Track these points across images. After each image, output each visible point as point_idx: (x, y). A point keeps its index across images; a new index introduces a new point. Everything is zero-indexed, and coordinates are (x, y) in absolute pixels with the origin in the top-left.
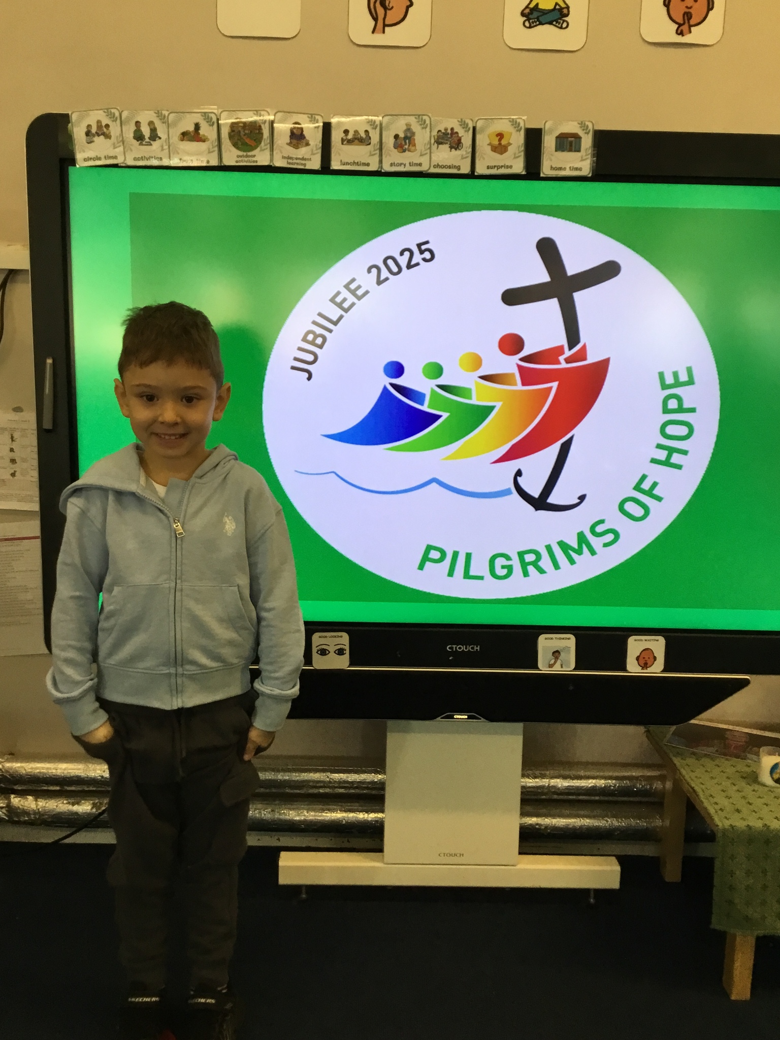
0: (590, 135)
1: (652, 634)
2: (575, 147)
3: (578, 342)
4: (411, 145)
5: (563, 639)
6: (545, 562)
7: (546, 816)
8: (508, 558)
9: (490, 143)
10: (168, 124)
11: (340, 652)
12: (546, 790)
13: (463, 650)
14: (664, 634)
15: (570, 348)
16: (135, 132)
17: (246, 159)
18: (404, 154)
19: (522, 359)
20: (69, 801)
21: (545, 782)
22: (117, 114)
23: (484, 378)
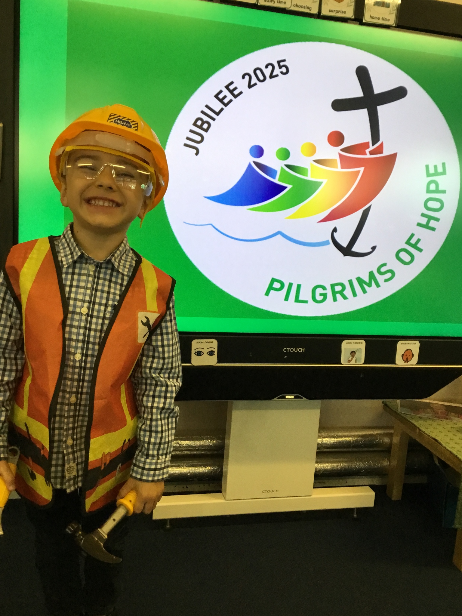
1: (412, 339)
2: (386, 4)
3: (378, 140)
5: (357, 343)
6: (348, 292)
8: (324, 288)
11: (211, 353)
12: (321, 446)
13: (294, 351)
14: (418, 340)
15: (373, 145)
19: (342, 150)
23: (317, 161)
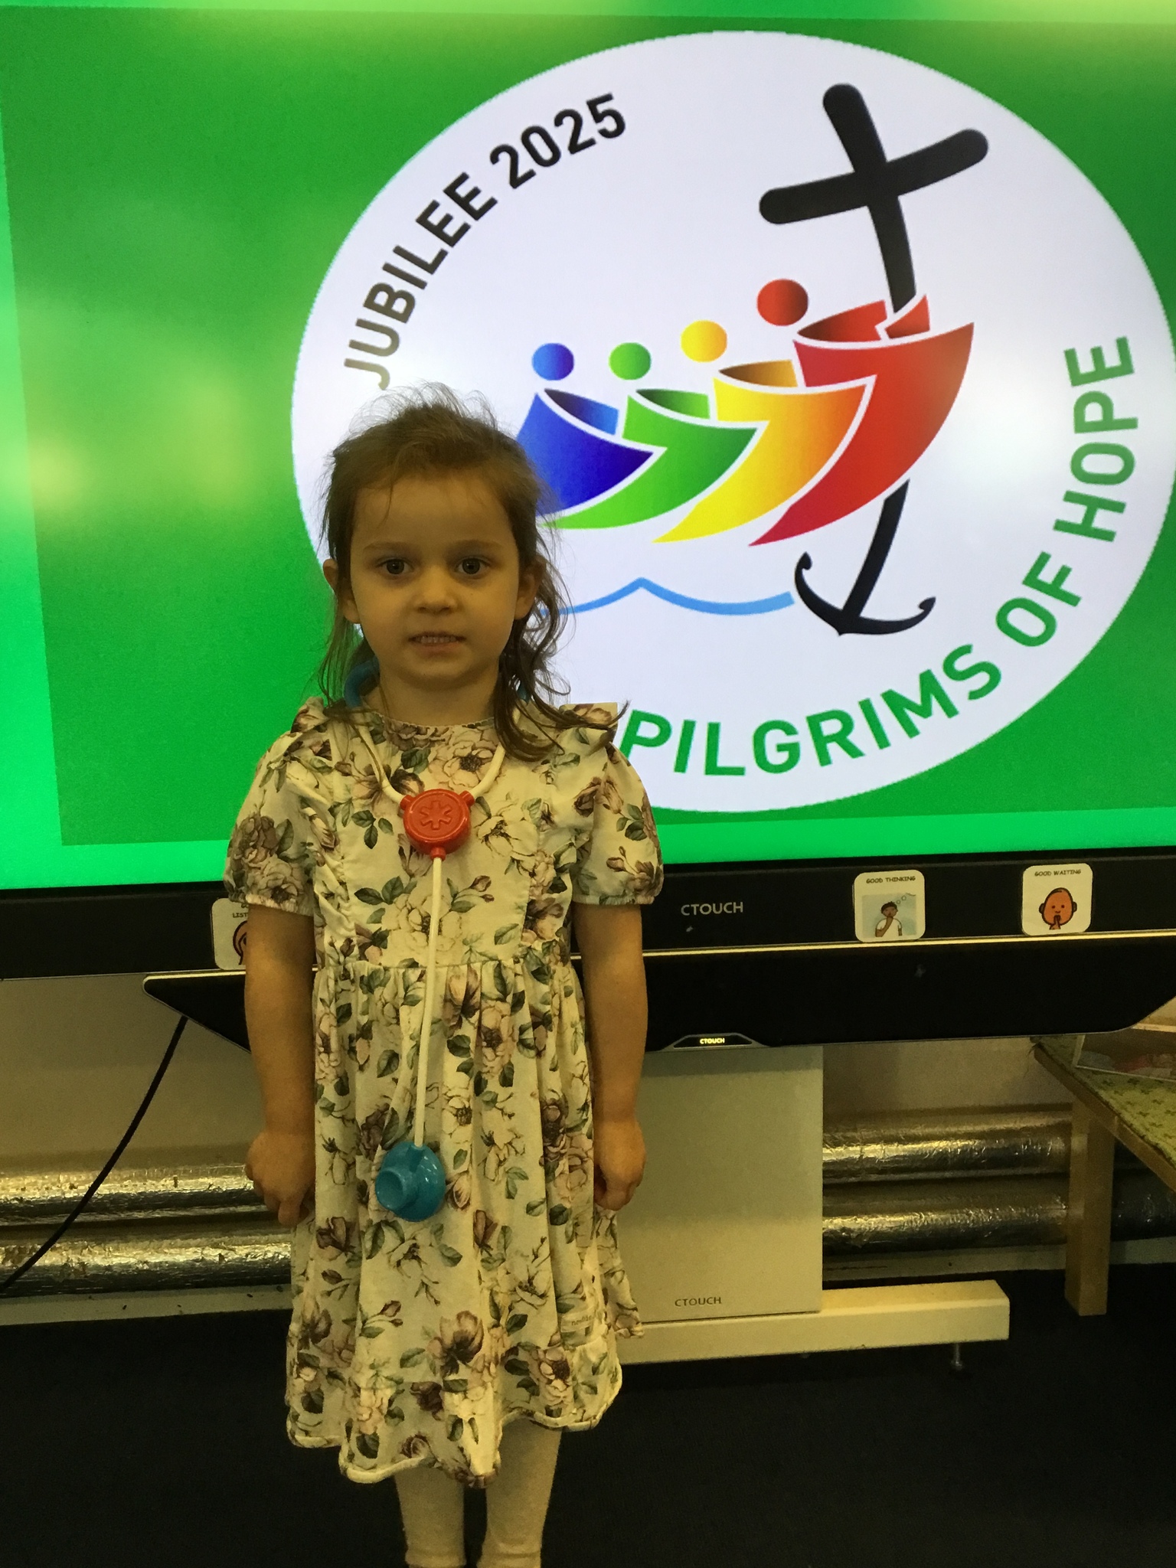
1: (1066, 860)
3: (911, 293)
5: (901, 879)
6: (861, 734)
7: (858, 1213)
8: (789, 730)
13: (712, 911)
15: (896, 309)
19: (804, 333)
23: (731, 372)
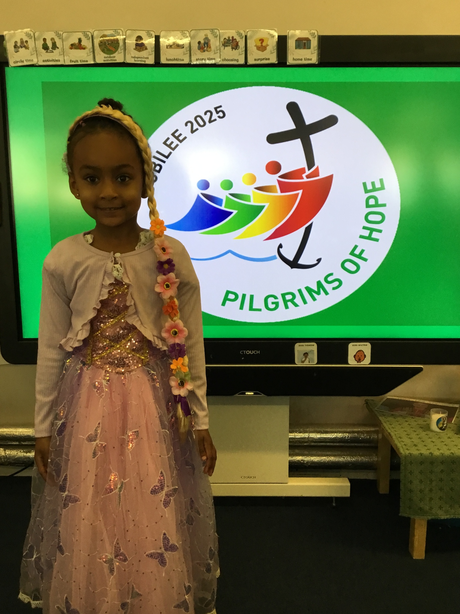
0: (316, 38)
1: (362, 341)
2: (307, 46)
3: (314, 165)
4: (208, 48)
5: (310, 345)
6: (298, 300)
7: (307, 455)
8: (276, 298)
9: (256, 45)
10: (63, 40)
12: (307, 440)
13: (250, 353)
14: (370, 341)
15: (309, 169)
16: (43, 45)
17: (110, 59)
18: (204, 53)
19: (280, 177)
20: (24, 451)
21: (306, 435)
22: (32, 34)
23: (259, 189)
